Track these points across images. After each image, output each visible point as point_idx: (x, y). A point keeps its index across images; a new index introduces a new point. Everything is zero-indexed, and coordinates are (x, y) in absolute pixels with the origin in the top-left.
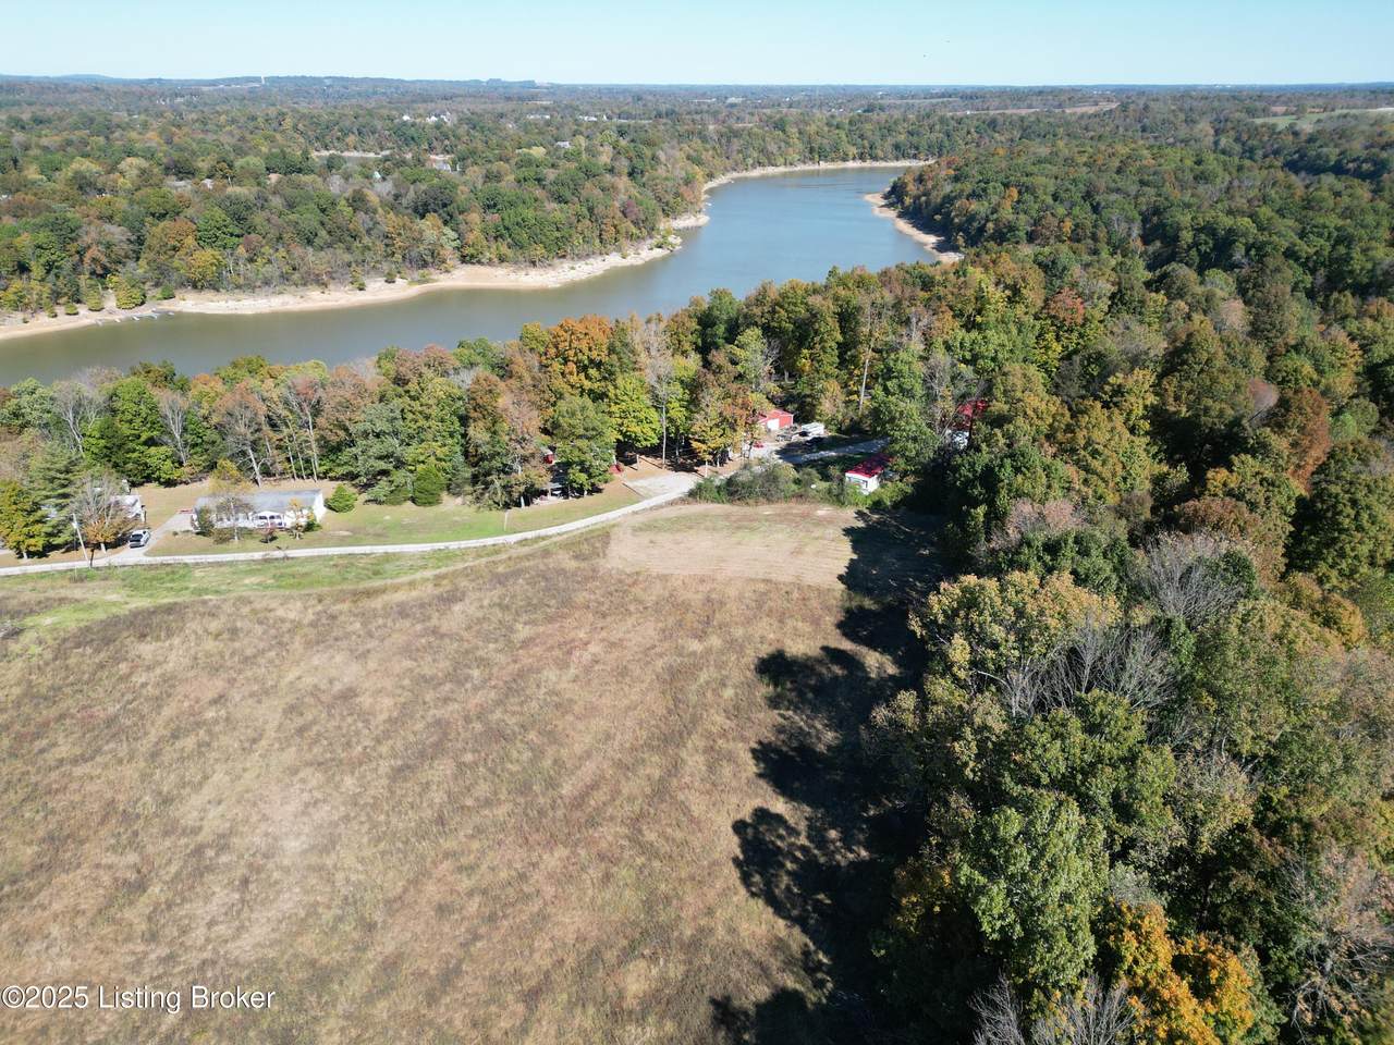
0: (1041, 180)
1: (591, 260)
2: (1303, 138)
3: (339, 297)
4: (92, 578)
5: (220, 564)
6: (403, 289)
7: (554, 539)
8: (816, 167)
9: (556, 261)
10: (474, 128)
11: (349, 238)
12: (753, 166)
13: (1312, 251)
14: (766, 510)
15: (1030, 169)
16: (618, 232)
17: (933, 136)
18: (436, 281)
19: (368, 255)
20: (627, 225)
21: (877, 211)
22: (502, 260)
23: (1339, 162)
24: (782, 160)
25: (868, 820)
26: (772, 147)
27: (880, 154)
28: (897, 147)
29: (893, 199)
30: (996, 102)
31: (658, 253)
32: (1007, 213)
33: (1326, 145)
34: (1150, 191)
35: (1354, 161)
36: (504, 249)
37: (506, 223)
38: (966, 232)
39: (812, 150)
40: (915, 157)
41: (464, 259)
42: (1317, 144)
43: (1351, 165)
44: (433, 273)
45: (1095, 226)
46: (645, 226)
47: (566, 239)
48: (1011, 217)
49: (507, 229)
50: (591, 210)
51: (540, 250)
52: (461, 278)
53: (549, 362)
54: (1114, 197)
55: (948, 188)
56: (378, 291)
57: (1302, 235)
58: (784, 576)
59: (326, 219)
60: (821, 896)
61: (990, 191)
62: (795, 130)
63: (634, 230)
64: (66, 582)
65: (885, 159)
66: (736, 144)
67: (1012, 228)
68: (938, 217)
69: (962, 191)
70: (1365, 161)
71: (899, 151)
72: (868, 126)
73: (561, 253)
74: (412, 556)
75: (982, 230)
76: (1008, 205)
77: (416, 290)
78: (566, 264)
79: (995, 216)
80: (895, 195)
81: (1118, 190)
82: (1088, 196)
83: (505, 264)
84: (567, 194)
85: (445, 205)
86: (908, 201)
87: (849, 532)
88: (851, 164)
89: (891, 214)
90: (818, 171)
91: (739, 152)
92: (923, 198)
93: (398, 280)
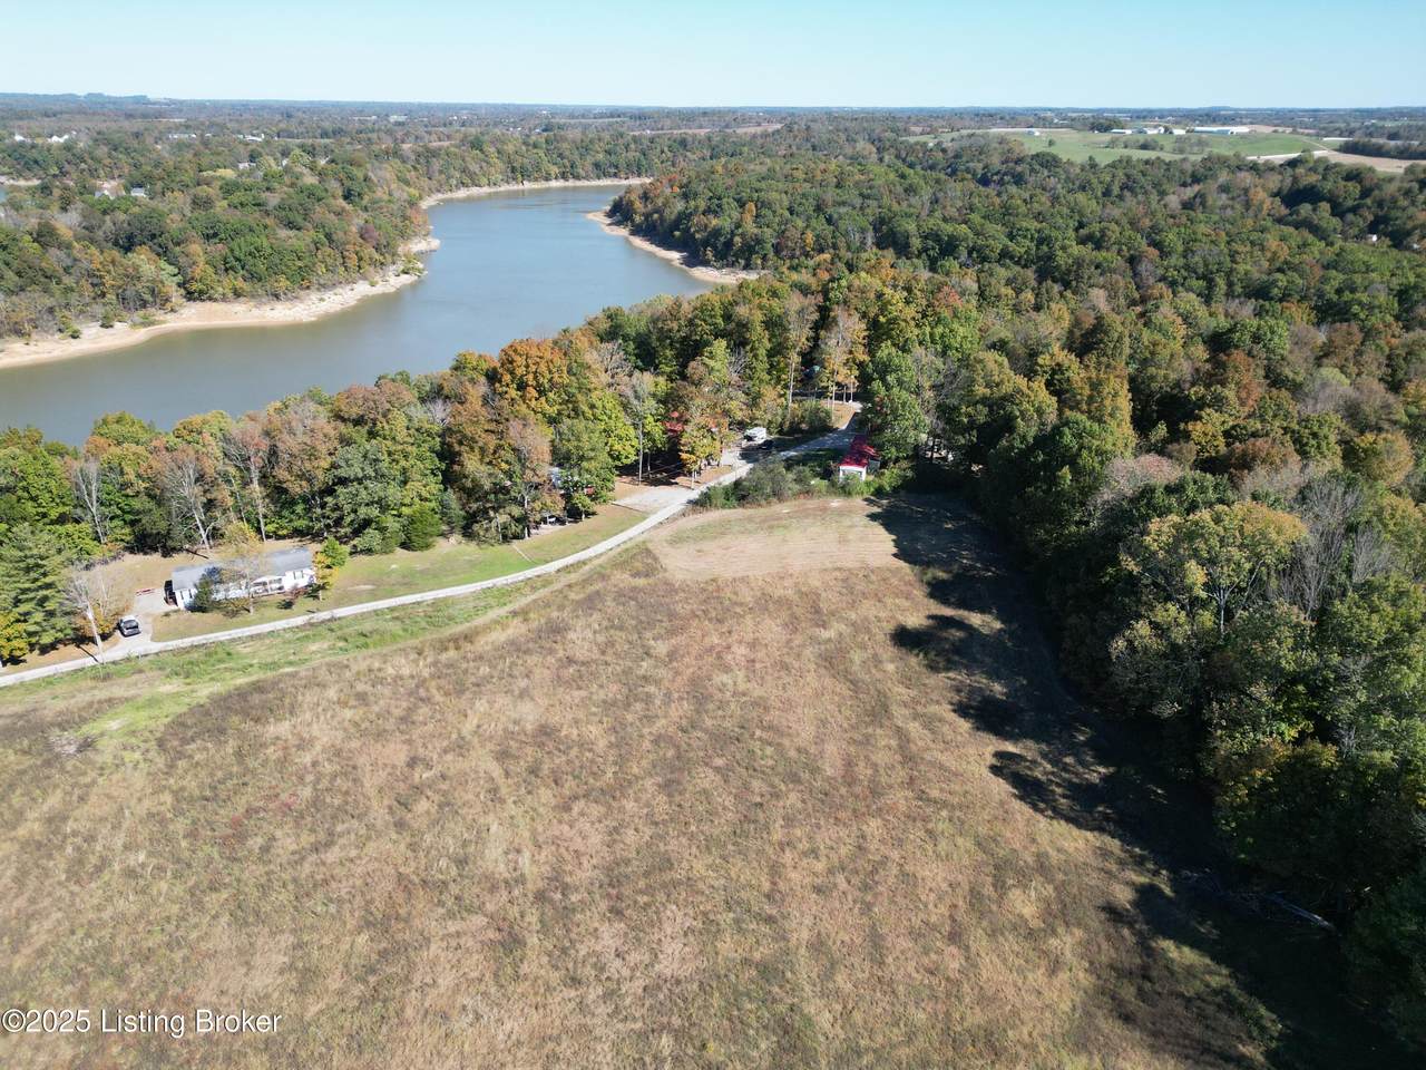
0: (774, 196)
1: (339, 290)
2: (951, 154)
3: (46, 349)
4: (121, 675)
5: (259, 636)
6: (124, 335)
7: (596, 562)
8: (520, 187)
9: (302, 293)
10: (115, 150)
11: (43, 279)
12: (457, 187)
13: (1023, 250)
14: (783, 509)
15: (757, 185)
16: (360, 259)
17: (631, 155)
18: (164, 322)
19: (74, 298)
20: (369, 251)
21: (608, 230)
22: (237, 294)
23: (984, 175)
24: (486, 180)
25: (1084, 744)
26: (474, 167)
27: (583, 173)
28: (597, 165)
29: (618, 217)
30: (668, 123)
31: (405, 279)
32: (750, 227)
33: (972, 161)
34: (873, 203)
35: (996, 174)
36: (240, 283)
37: (237, 253)
38: (715, 248)
39: (513, 170)
40: (615, 175)
41: (190, 296)
42: (964, 159)
43: (995, 178)
44: (155, 313)
45: (833, 237)
46: (386, 250)
47: (310, 269)
48: (756, 231)
49: (238, 259)
50: (328, 236)
51: (283, 283)
52: (190, 317)
53: (505, 389)
54: (843, 210)
55: (680, 206)
56: (95, 339)
57: (1011, 237)
58: (850, 562)
59: (9, 258)
60: (1100, 809)
61: (726, 207)
62: (492, 150)
63: (377, 256)
64: (90, 683)
65: (587, 178)
66: (436, 164)
67: (759, 241)
68: (677, 233)
69: (697, 207)
70: (1005, 174)
71: (600, 170)
72: (565, 145)
73: (305, 283)
74: (465, 598)
75: (729, 244)
76: (749, 219)
77: (142, 335)
78: (314, 296)
79: (740, 230)
80: (620, 212)
81: (844, 203)
82: (818, 209)
83: (242, 299)
84: (299, 220)
85: (153, 236)
86: (638, 219)
87: (873, 517)
88: (554, 184)
89: (623, 232)
90: (523, 191)
91: (441, 172)
92: (656, 216)
93: (118, 325)
